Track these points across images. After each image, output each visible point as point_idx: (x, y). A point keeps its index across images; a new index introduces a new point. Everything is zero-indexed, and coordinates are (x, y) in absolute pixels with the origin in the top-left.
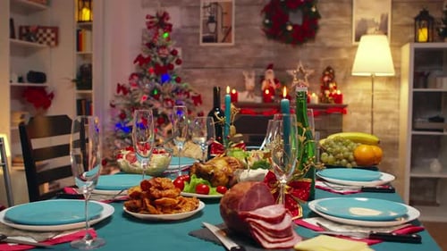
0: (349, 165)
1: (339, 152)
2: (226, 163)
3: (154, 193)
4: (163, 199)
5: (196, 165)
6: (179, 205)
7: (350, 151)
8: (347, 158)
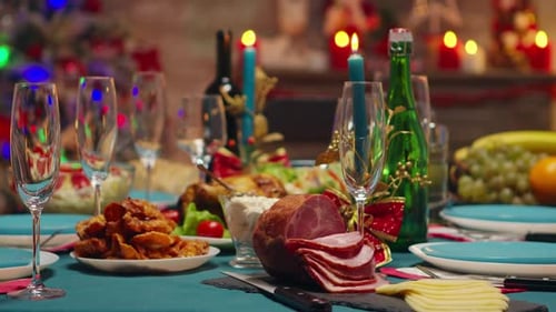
0: (517, 200)
1: (496, 173)
2: (252, 184)
3: (132, 223)
4: (148, 234)
5: (195, 187)
6: (174, 249)
7: (522, 171)
8: (513, 187)
